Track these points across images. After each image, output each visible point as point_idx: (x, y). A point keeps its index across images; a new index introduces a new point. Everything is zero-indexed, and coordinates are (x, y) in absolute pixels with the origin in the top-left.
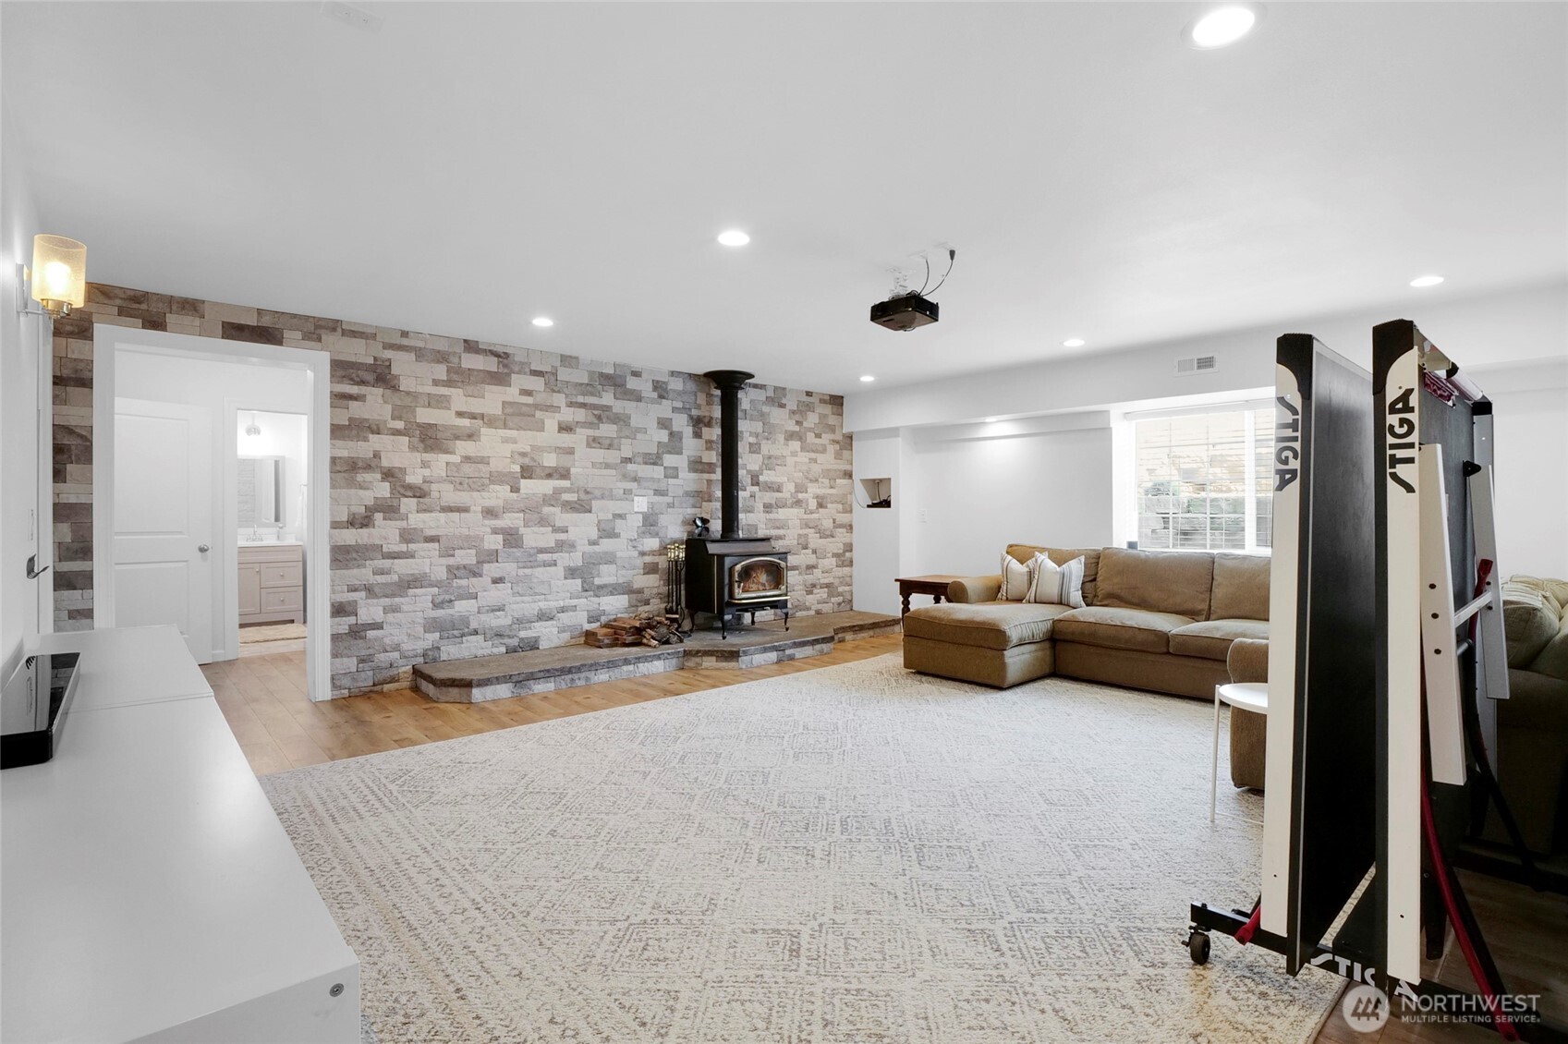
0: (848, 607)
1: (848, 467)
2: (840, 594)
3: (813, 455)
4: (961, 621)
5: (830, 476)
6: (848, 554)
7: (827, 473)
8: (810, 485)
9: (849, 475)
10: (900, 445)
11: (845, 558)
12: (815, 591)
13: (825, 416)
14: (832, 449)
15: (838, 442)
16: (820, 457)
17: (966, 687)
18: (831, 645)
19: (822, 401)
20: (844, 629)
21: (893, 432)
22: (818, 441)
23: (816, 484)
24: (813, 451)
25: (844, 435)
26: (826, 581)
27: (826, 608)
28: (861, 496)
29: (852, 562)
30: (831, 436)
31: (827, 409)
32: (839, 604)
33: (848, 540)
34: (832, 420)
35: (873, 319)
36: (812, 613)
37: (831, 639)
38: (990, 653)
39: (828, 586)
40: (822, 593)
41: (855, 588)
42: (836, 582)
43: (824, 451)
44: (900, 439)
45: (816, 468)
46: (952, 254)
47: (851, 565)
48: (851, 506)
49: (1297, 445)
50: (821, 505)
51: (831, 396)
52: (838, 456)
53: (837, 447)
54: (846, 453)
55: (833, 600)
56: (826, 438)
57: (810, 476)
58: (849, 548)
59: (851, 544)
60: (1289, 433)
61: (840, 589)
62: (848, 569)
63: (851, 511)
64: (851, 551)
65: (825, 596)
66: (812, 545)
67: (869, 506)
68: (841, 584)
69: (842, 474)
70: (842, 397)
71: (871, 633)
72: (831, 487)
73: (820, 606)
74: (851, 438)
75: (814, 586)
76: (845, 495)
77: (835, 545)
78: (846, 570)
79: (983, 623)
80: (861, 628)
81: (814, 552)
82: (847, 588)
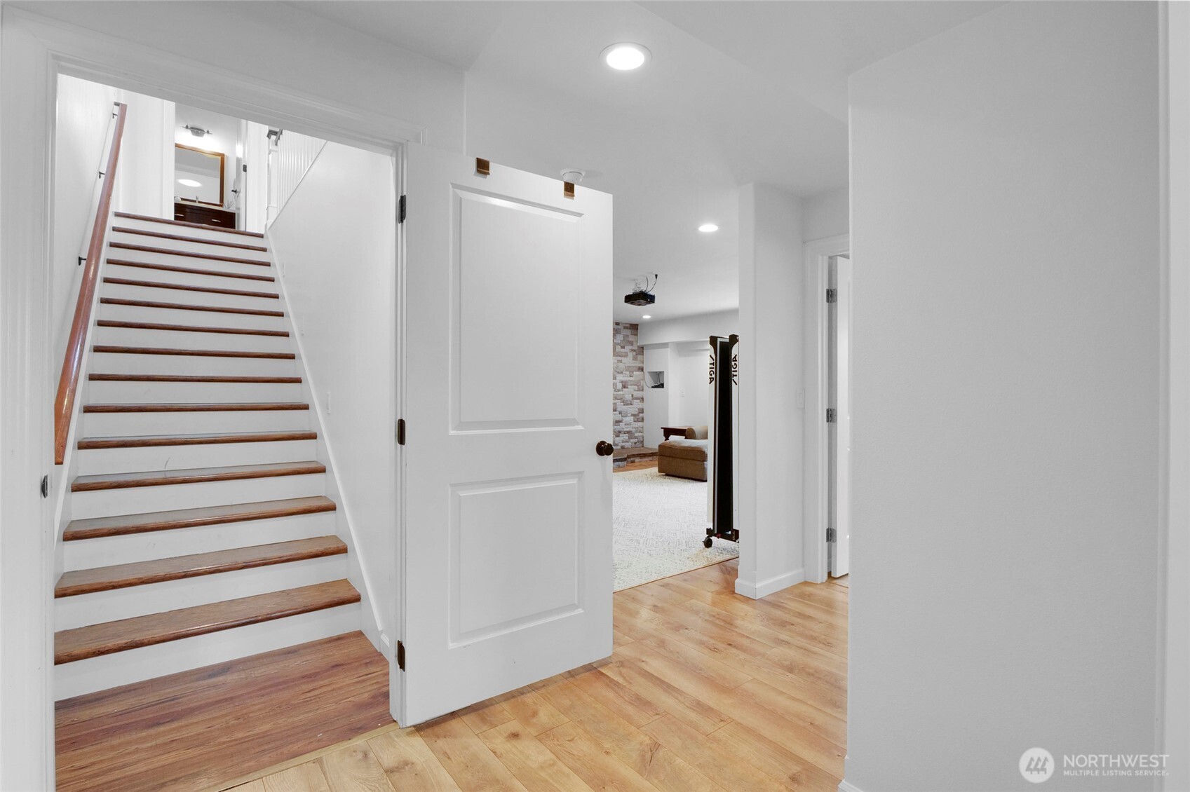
0: (641, 445)
1: (641, 365)
2: (636, 437)
3: (620, 358)
4: (685, 447)
5: (630, 370)
6: (641, 415)
7: (628, 368)
8: (618, 375)
9: (641, 369)
10: (669, 353)
11: (639, 416)
12: (621, 435)
13: (627, 336)
14: (631, 355)
15: (635, 351)
16: (624, 360)
17: (686, 480)
18: (625, 463)
19: (625, 328)
20: (634, 456)
21: (665, 345)
22: (622, 350)
23: (621, 375)
24: (620, 356)
25: (638, 347)
26: (628, 430)
27: (627, 445)
28: (649, 381)
29: (643, 419)
30: (631, 347)
31: (628, 332)
32: (635, 443)
33: (641, 407)
34: (631, 338)
35: (626, 302)
36: (619, 447)
37: (624, 460)
38: (698, 463)
39: (628, 432)
40: (626, 437)
41: (645, 434)
42: (634, 430)
43: (626, 356)
44: (669, 349)
45: (621, 366)
46: (656, 276)
47: (643, 421)
48: (643, 387)
49: (714, 370)
50: (624, 387)
51: (631, 325)
52: (635, 358)
53: (634, 353)
54: (639, 357)
55: (632, 440)
56: (628, 348)
57: (618, 370)
58: (641, 411)
59: (643, 409)
60: (712, 366)
61: (636, 435)
62: (641, 423)
63: (643, 390)
64: (643, 413)
65: (627, 438)
66: (619, 409)
67: (653, 387)
68: (637, 431)
69: (637, 369)
70: (637, 325)
71: (651, 458)
72: (631, 376)
73: (623, 444)
74: (643, 348)
75: (620, 432)
76: (639, 381)
77: (633, 409)
78: (640, 424)
79: (695, 448)
80: (645, 455)
81: (620, 413)
82: (640, 434)
